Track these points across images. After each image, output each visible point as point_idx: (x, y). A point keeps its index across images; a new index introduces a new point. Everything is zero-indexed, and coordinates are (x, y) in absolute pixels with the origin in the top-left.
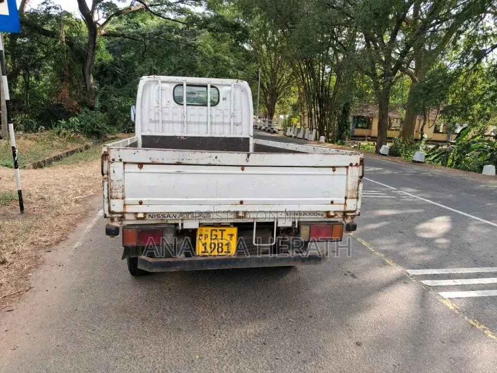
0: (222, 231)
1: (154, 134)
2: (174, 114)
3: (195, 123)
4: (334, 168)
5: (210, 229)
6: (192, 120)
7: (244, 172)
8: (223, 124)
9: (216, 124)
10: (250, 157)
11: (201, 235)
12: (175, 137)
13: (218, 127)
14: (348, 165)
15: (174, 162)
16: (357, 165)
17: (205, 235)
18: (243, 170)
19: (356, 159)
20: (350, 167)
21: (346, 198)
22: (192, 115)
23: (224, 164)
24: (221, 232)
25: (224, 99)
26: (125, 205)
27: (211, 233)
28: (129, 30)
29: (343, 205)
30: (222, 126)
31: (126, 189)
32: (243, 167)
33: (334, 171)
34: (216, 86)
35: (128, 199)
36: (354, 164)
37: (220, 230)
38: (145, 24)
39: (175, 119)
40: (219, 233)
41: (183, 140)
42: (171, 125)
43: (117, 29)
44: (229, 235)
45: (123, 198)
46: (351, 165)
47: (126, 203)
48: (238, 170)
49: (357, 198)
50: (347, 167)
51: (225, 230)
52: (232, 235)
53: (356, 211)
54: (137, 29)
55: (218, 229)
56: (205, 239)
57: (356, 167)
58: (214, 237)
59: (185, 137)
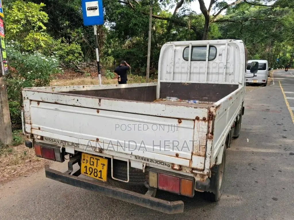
0: (98, 160)
1: (168, 81)
2: (183, 68)
3: (197, 73)
4: (180, 120)
5: (90, 156)
6: (195, 71)
7: (99, 114)
8: (218, 73)
9: (212, 73)
10: (101, 102)
11: (84, 159)
12: (181, 83)
13: (214, 76)
14: (194, 118)
15: (53, 101)
16: (204, 119)
17: (87, 160)
18: (98, 112)
19: (203, 113)
20: (196, 121)
21: (192, 153)
22: (196, 67)
23: (83, 106)
24: (96, 160)
25: (220, 55)
26: (32, 128)
27: (90, 160)
28: (238, 17)
29: (189, 161)
30: (217, 76)
31: (32, 118)
32: (98, 110)
33: (180, 122)
34: (214, 45)
35: (33, 125)
36: (201, 118)
37: (96, 159)
38: (249, 11)
39: (183, 71)
40: (95, 161)
41: (186, 86)
42: (180, 75)
43: (231, 17)
44: (102, 164)
45: (31, 124)
46: (197, 118)
47: (33, 128)
48: (95, 112)
49: (205, 156)
50: (194, 120)
51: (99, 160)
52: (104, 165)
53: (204, 170)
54: (243, 15)
55: (95, 157)
56: (86, 163)
57: (203, 122)
58: (92, 163)
59: (188, 83)
